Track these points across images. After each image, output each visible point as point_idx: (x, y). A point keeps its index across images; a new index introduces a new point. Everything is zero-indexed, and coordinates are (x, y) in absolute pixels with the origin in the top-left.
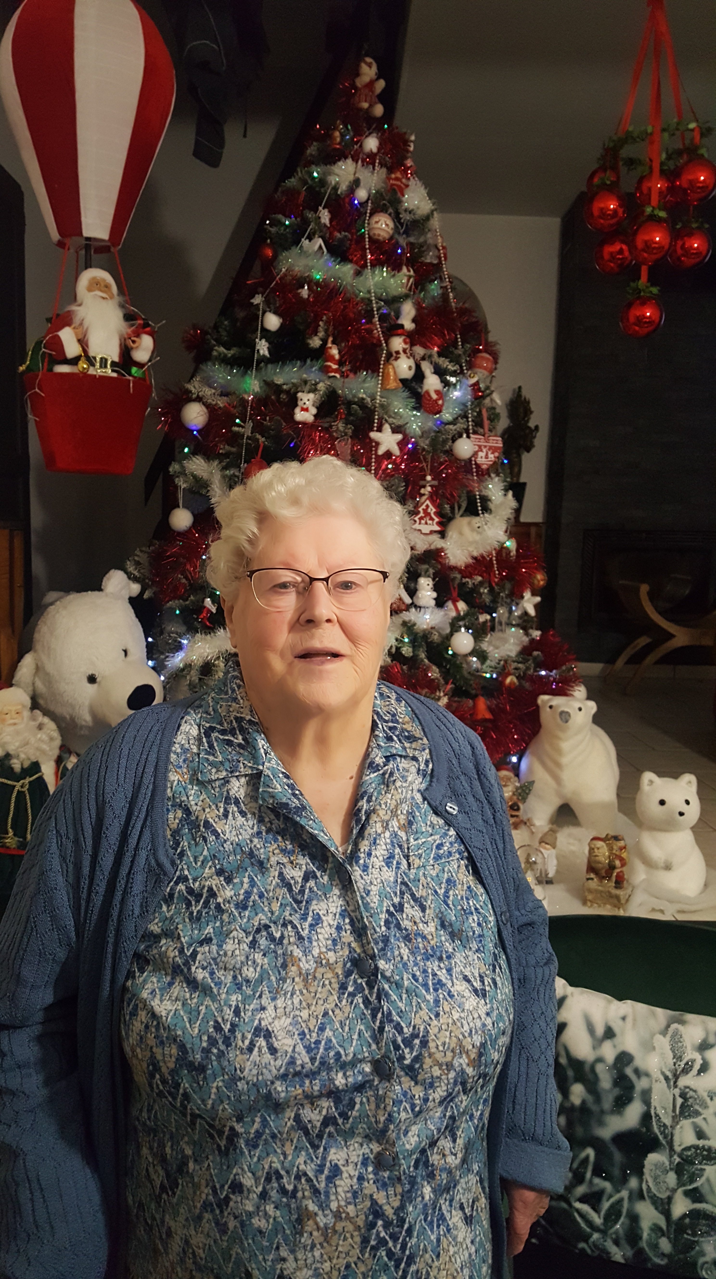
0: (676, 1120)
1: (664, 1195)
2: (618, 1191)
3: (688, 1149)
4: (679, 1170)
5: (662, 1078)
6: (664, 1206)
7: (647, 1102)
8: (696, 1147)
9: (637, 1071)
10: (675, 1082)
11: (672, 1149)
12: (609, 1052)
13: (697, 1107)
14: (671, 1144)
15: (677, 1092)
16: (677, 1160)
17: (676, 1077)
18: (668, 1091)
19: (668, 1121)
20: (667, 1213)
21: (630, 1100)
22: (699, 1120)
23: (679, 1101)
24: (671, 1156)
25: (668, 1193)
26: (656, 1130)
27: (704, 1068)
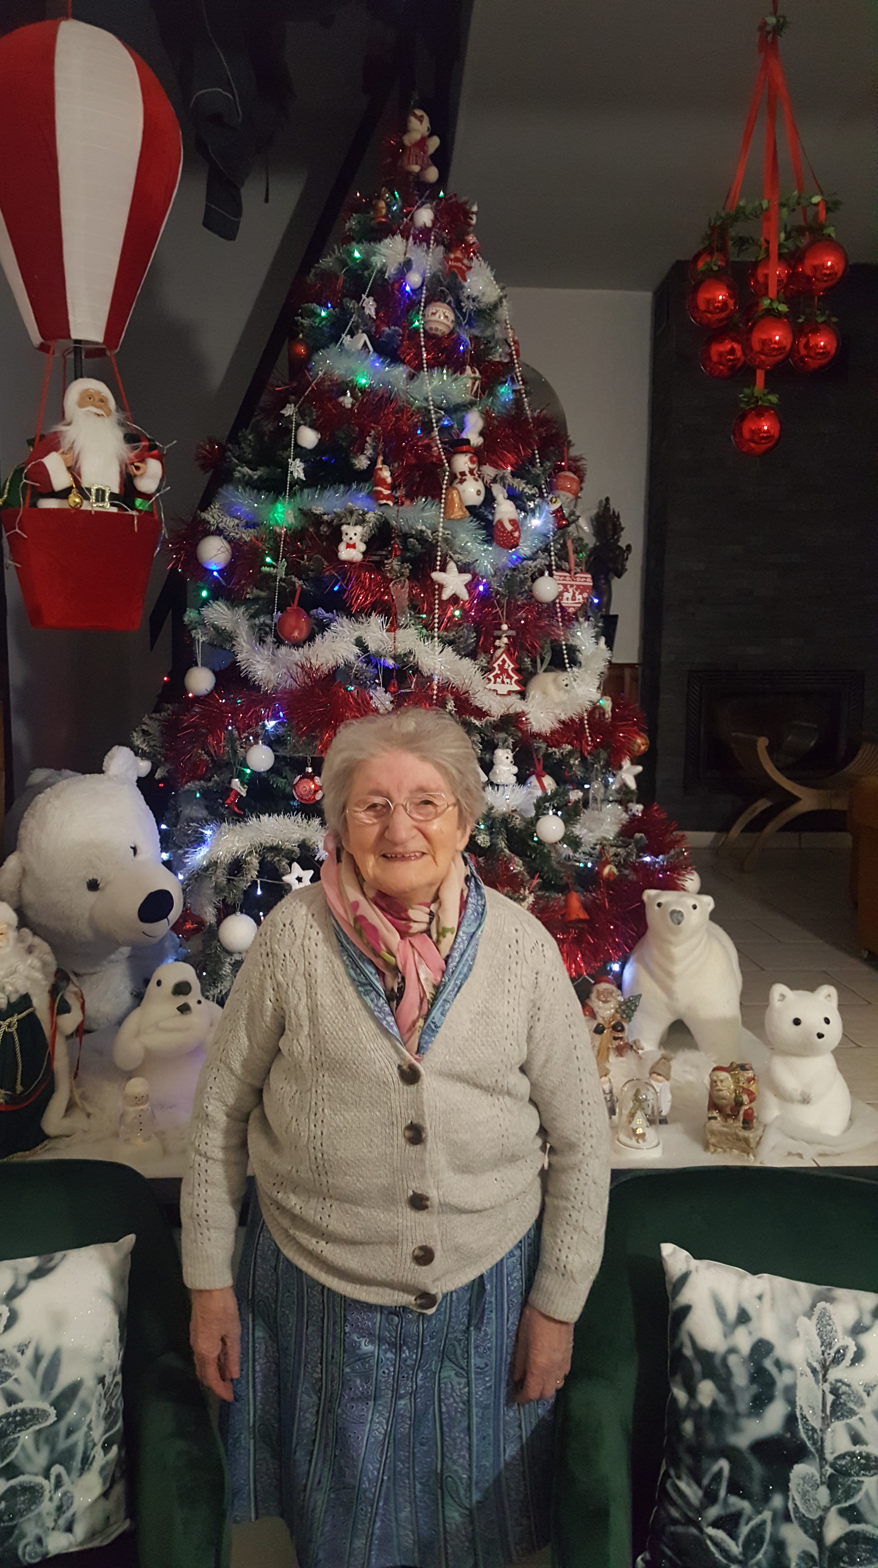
0: (826, 1421)
1: (814, 1516)
2: (759, 1512)
3: (842, 1457)
4: (832, 1484)
5: (808, 1371)
6: (815, 1529)
7: (791, 1402)
8: (852, 1455)
9: (778, 1364)
10: (824, 1376)
11: (822, 1458)
12: (743, 1341)
13: (851, 1405)
14: (821, 1451)
15: (827, 1387)
16: (829, 1471)
17: (825, 1369)
18: (816, 1386)
19: (816, 1423)
20: (819, 1538)
21: (771, 1399)
22: (853, 1421)
23: (830, 1398)
24: (822, 1467)
25: (820, 1513)
26: (803, 1436)
27: (859, 1356)
